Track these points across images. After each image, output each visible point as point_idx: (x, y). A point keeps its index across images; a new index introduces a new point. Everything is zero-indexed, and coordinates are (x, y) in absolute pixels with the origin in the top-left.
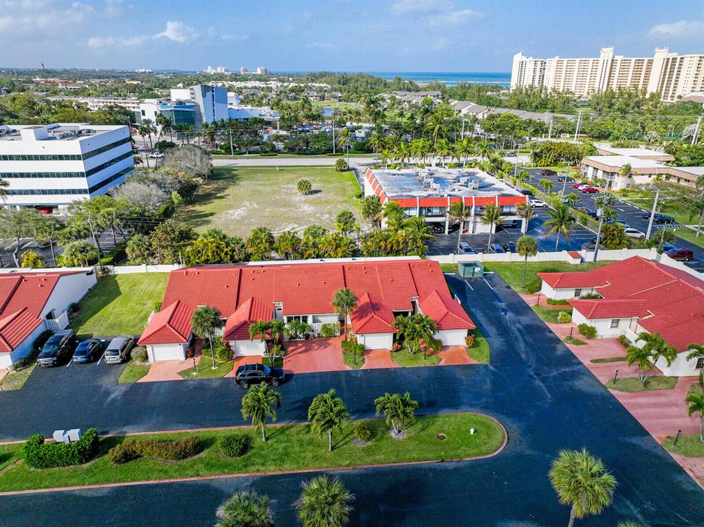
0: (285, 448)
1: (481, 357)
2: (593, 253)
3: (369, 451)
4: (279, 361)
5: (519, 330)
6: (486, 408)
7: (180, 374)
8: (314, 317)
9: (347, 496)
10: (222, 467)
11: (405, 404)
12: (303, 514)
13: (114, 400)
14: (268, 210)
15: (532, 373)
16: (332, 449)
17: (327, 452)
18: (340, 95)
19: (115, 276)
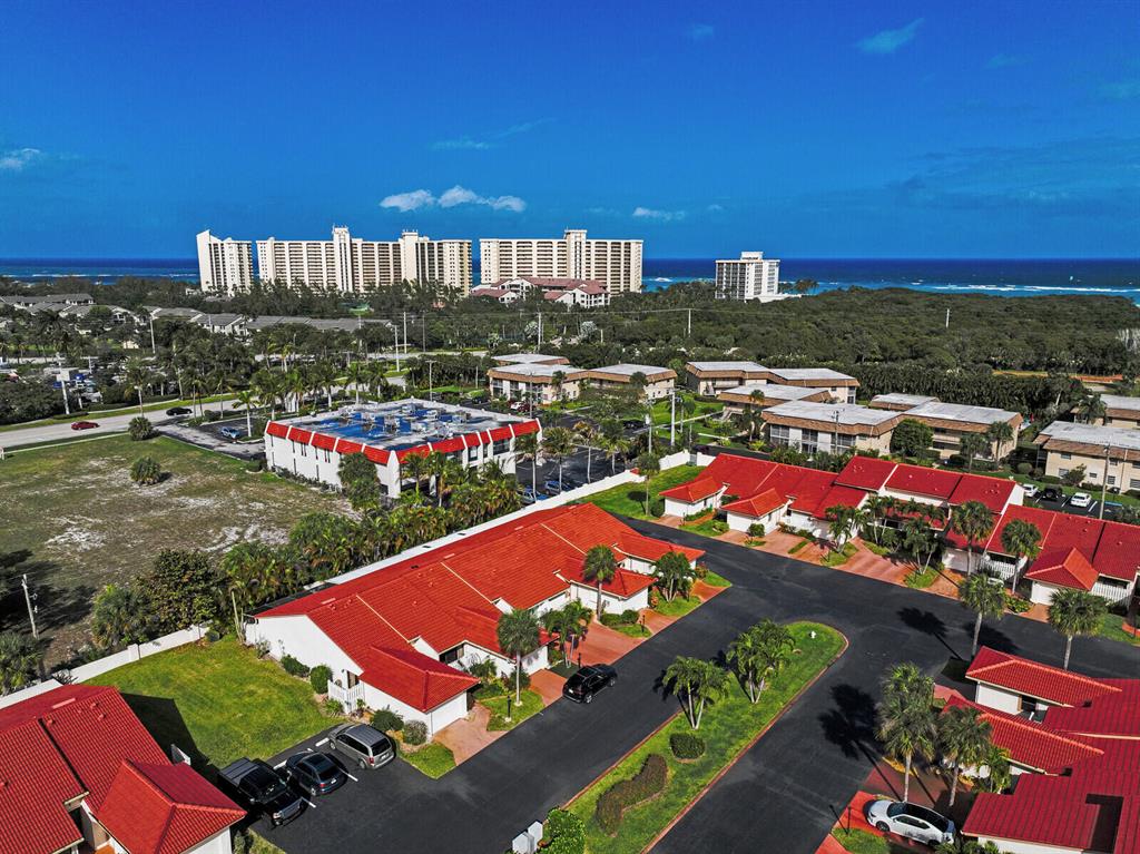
1: (722, 583)
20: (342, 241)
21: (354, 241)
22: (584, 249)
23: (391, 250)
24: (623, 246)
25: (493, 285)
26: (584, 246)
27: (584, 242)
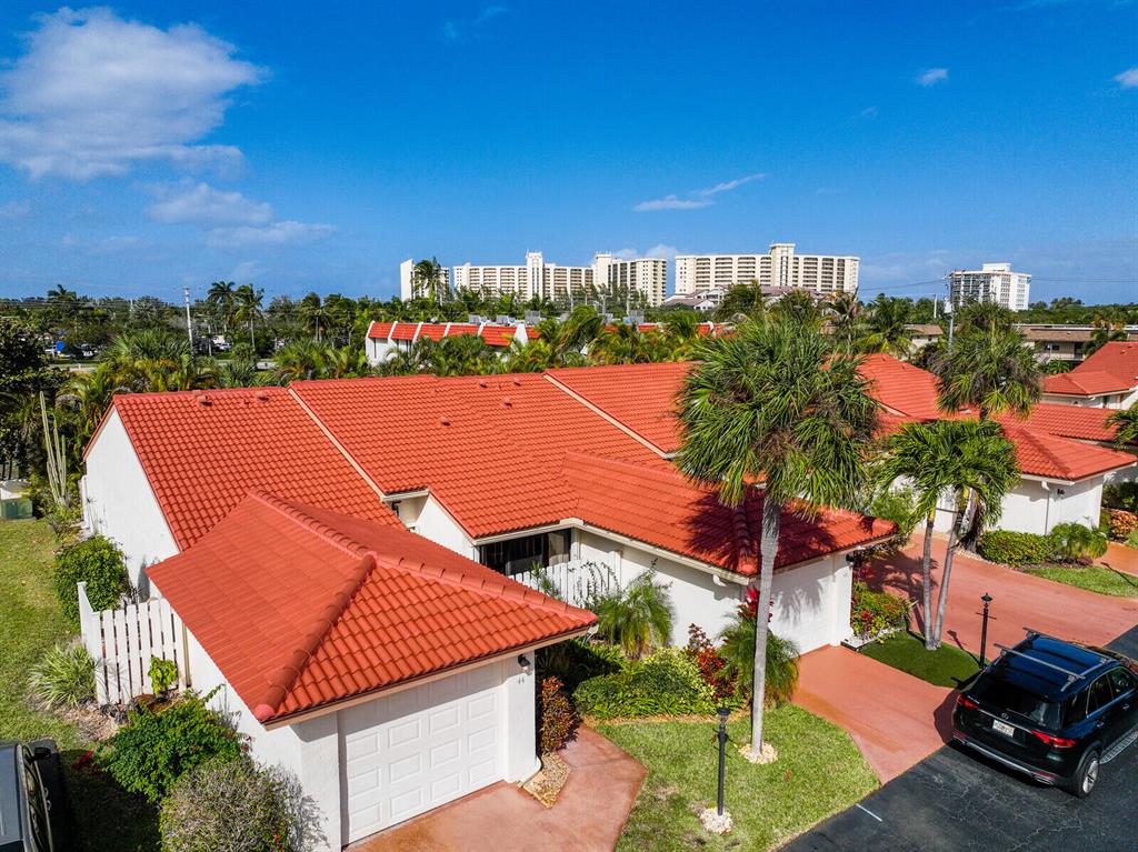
20: (535, 266)
21: (547, 266)
22: (791, 265)
23: (583, 276)
24: (835, 263)
25: (687, 296)
26: (791, 261)
27: (791, 257)
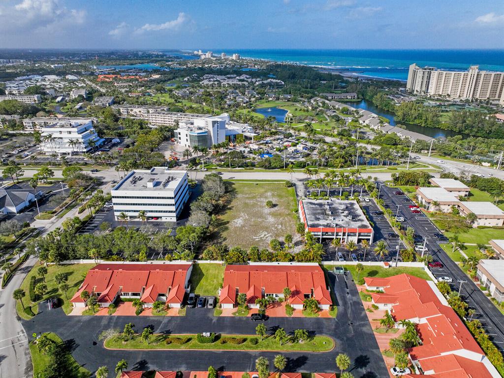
0: (268, 343)
1: (333, 315)
2: (395, 263)
3: (292, 347)
4: (264, 311)
5: (351, 304)
6: (331, 335)
7: (232, 314)
8: (276, 295)
9: (286, 360)
10: (251, 347)
11: (304, 333)
12: (275, 363)
13: (214, 322)
14: (253, 220)
15: (350, 323)
16: (282, 345)
17: (280, 346)
18: (289, 97)
19: (198, 264)
20: (473, 73)
